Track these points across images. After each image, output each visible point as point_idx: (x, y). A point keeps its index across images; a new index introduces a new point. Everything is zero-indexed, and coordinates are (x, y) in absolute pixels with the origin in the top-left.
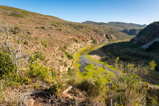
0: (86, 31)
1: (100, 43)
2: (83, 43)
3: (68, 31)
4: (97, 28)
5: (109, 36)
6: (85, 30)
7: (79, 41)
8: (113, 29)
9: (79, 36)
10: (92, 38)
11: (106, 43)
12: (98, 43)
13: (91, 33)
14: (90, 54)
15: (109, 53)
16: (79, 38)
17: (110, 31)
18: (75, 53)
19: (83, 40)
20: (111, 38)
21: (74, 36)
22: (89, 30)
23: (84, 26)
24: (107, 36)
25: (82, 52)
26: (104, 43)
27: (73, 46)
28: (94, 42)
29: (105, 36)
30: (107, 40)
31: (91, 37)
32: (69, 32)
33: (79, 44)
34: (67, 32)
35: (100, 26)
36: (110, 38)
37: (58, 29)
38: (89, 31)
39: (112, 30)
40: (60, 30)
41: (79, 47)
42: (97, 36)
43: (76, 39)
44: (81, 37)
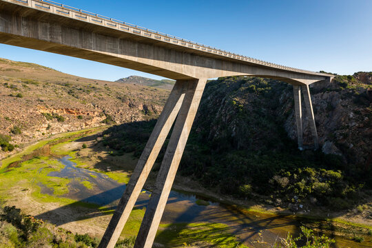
0: (93, 98)
1: (124, 122)
2: (77, 123)
3: (42, 98)
5: (150, 108)
7: (67, 118)
9: (68, 109)
10: (103, 113)
12: (118, 122)
13: (105, 102)
16: (70, 112)
19: (79, 117)
20: (155, 112)
21: (54, 109)
22: (105, 96)
24: (145, 107)
28: (108, 121)
29: (141, 108)
31: (104, 111)
32: (42, 101)
33: (65, 126)
34: (39, 100)
36: (152, 111)
37: (11, 95)
38: (102, 99)
40: (19, 96)
41: (64, 131)
42: (120, 108)
43: (60, 115)
44: (74, 112)
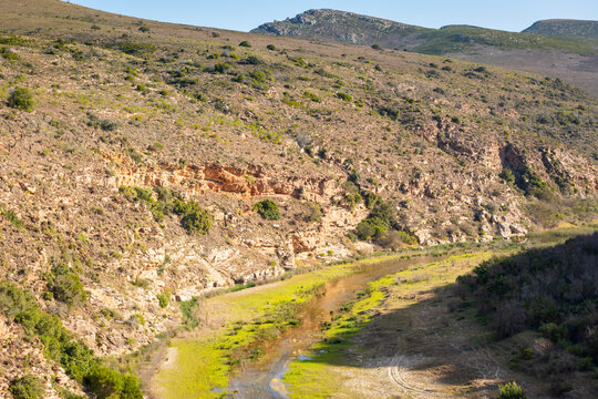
0: (290, 112)
1: (449, 233)
2: (263, 238)
3: (103, 114)
4: (409, 84)
5: (533, 163)
6: (288, 100)
7: (220, 215)
8: (577, 93)
9: (215, 168)
10: (356, 189)
11: (507, 234)
12: (424, 234)
13: (346, 133)
14: (338, 351)
15: (540, 345)
17: (548, 112)
18: (172, 352)
19: (265, 208)
20: (562, 182)
21: (163, 165)
22: (329, 102)
23: (276, 66)
24: (512, 159)
25: (245, 337)
26: (488, 238)
27: (151, 274)
28: (385, 230)
29: (492, 161)
30: (514, 199)
31: (353, 178)
32: (107, 127)
33: (221, 254)
34: (92, 121)
35: (437, 59)
36: (545, 179)
38: (328, 116)
39: (568, 107)
40: (18, 101)
41: (221, 281)
42: (416, 162)
43: (188, 195)
44: (241, 180)
